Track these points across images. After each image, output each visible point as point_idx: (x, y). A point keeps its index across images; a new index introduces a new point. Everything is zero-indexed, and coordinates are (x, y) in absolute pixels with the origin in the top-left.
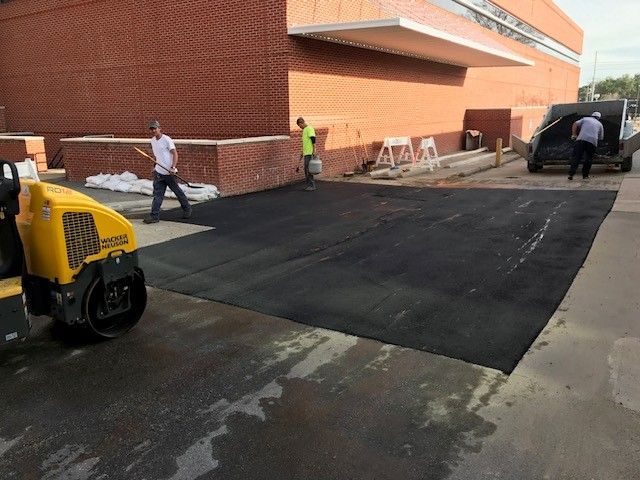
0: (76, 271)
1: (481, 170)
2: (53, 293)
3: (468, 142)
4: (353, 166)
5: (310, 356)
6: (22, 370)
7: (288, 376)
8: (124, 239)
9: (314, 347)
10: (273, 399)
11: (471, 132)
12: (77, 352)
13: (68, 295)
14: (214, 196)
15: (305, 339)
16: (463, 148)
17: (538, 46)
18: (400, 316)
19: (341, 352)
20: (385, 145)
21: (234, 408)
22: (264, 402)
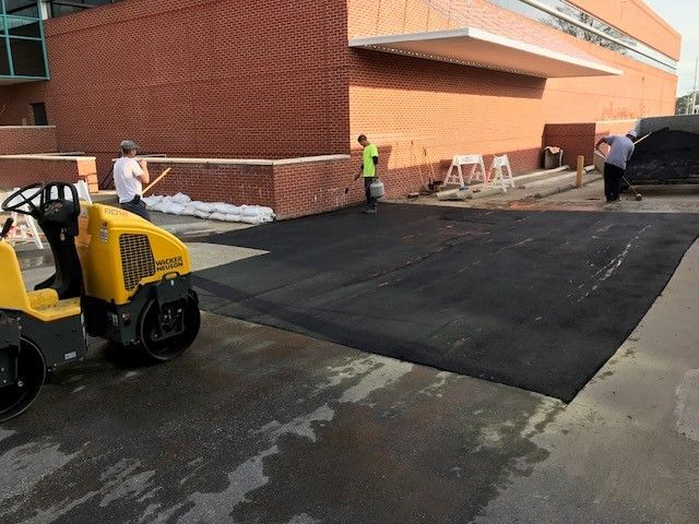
0: (131, 293)
1: (560, 191)
2: (109, 314)
3: (548, 160)
4: (418, 187)
5: (363, 381)
6: (79, 389)
7: (340, 401)
8: (178, 261)
9: (368, 373)
10: (324, 422)
11: (551, 149)
12: (131, 374)
13: (124, 316)
14: (269, 219)
15: (359, 364)
16: (542, 166)
17: (630, 53)
18: (458, 343)
19: (395, 378)
20: (454, 163)
21: (285, 429)
22: (315, 425)
